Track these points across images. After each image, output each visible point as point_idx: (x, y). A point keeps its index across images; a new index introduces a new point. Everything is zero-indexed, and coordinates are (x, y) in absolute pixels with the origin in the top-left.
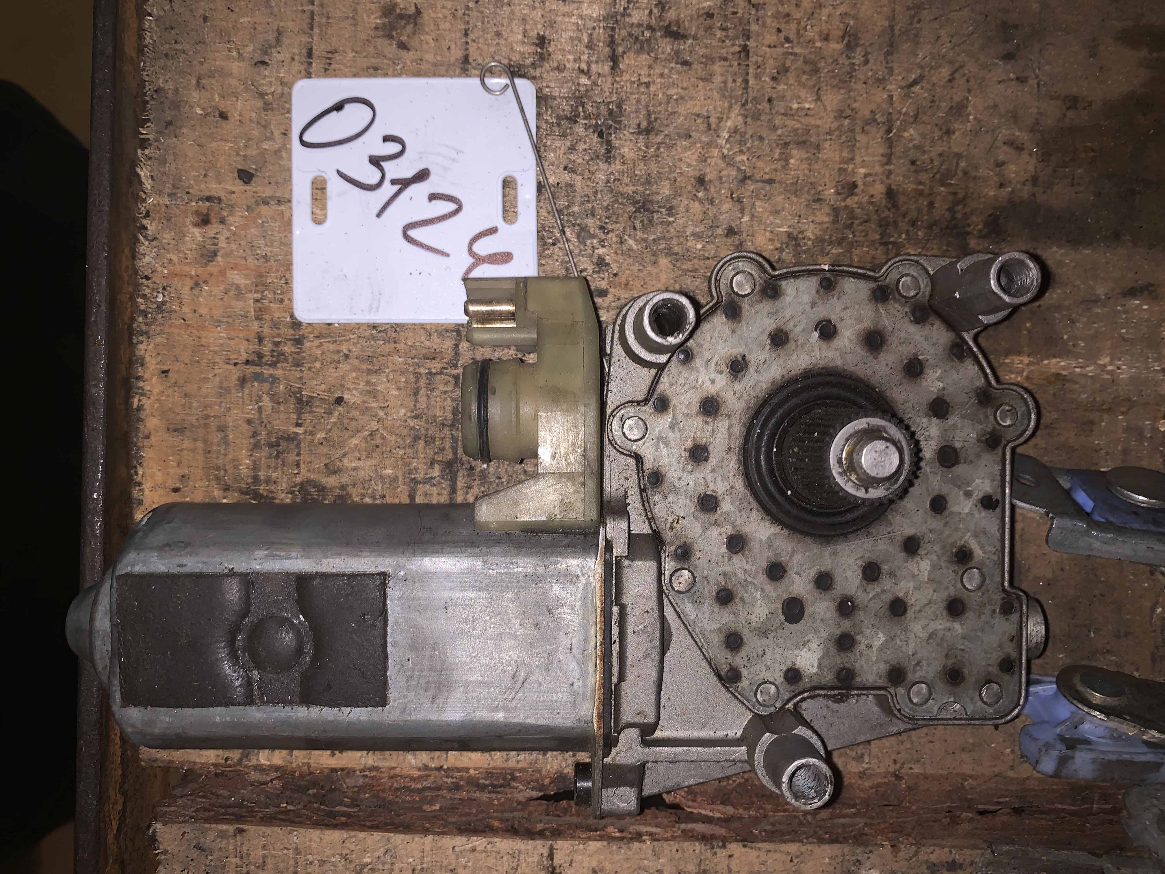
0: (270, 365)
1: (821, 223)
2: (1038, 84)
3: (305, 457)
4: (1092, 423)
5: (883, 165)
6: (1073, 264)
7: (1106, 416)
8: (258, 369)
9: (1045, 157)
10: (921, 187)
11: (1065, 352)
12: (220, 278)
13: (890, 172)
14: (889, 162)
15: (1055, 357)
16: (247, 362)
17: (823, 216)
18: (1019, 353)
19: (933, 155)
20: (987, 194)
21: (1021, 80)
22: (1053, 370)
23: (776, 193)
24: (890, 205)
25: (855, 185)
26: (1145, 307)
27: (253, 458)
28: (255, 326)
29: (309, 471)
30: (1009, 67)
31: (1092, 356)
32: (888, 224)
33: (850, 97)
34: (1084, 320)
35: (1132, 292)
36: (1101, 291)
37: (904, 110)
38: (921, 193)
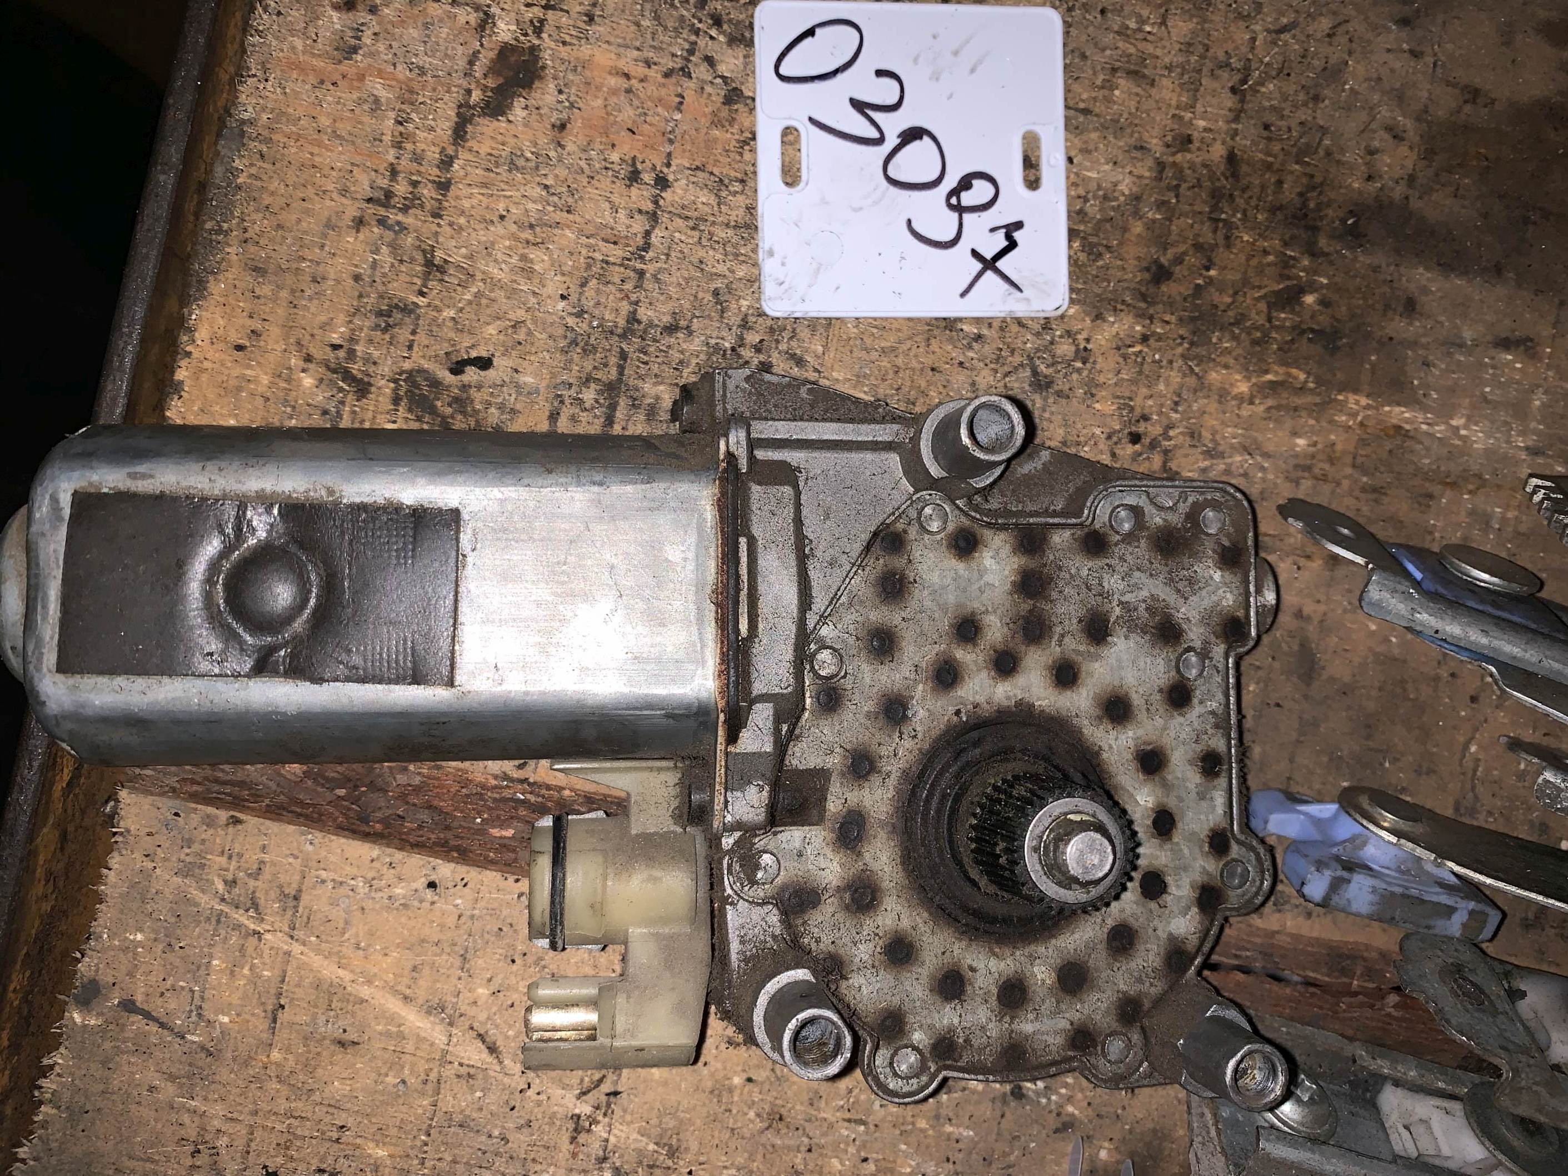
0: (400, 209)
1: (1140, 177)
2: (1435, 64)
3: (421, 338)
4: (1430, 496)
5: (1228, 122)
6: (1439, 294)
7: (1448, 492)
8: (382, 211)
9: (1428, 154)
10: (1270, 159)
11: (1411, 401)
12: (355, 84)
13: (1236, 132)
14: (1236, 119)
15: (1399, 405)
16: (369, 200)
17: (1145, 169)
18: (1356, 391)
19: (1294, 124)
20: (1350, 185)
21: (1415, 54)
22: (1394, 421)
23: (1091, 127)
24: (1228, 174)
25: (1189, 140)
26: (1518, 365)
27: (351, 326)
28: (391, 156)
29: (424, 357)
30: (1403, 35)
31: (1445, 412)
32: (1222, 196)
33: (1203, 29)
34: (1443, 366)
35: (1505, 344)
36: (1468, 335)
37: (1267, 59)
38: (1269, 167)
